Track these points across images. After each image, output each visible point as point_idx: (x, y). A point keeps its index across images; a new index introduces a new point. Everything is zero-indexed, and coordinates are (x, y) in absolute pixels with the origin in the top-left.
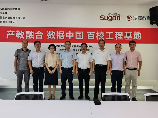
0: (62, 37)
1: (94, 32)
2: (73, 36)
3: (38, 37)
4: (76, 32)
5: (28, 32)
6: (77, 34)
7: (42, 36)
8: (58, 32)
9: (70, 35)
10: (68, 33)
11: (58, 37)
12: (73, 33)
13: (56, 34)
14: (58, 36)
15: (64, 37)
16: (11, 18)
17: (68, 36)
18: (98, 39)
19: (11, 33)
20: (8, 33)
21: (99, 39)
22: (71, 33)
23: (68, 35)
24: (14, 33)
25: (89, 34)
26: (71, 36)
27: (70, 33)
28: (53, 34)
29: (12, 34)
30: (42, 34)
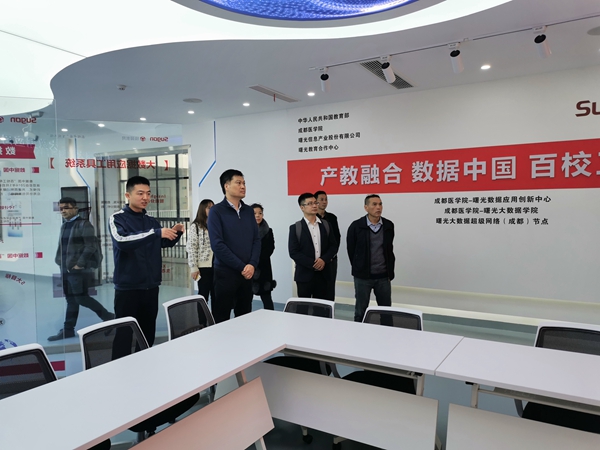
0: (453, 174)
1: (555, 155)
2: (483, 171)
3: (389, 178)
4: (494, 160)
5: (365, 168)
6: (497, 165)
7: (398, 176)
8: (440, 162)
9: (475, 167)
10: (470, 164)
11: (440, 176)
12: (484, 164)
13: (435, 169)
14: (439, 172)
15: (456, 175)
16: (331, 137)
17: (470, 172)
18: (567, 175)
19: (329, 173)
20: (323, 173)
21: (570, 175)
22: (480, 163)
23: (470, 168)
24: (335, 173)
25: (538, 162)
26: (479, 171)
27: (475, 162)
28: (428, 168)
29: (332, 175)
30: (400, 170)
